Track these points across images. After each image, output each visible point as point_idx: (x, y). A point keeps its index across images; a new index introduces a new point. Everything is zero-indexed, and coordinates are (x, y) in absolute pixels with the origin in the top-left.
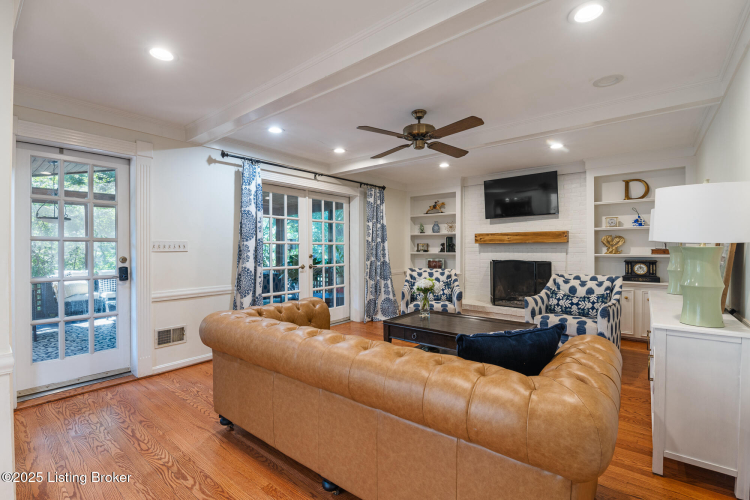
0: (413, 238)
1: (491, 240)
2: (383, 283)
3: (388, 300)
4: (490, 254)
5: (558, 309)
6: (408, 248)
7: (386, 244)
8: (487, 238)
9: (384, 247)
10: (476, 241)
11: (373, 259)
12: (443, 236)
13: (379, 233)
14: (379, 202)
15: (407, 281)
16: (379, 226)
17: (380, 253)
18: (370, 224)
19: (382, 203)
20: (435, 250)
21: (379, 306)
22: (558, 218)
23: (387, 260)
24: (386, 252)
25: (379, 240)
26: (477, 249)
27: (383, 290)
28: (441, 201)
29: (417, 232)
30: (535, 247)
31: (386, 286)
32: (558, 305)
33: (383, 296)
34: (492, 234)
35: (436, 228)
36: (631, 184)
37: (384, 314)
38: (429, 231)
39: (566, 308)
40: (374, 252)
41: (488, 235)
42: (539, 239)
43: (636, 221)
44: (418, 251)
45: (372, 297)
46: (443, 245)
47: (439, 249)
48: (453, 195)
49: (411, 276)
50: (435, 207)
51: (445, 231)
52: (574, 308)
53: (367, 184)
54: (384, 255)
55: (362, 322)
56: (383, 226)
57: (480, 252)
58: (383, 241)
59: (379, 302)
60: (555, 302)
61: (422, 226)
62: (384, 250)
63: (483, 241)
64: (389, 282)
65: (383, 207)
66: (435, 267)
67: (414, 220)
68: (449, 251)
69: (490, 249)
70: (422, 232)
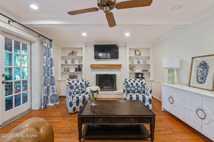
0: (62, 65)
1: (97, 67)
2: (51, 87)
3: (54, 95)
4: (95, 72)
5: (131, 91)
6: (60, 70)
7: (53, 68)
8: (95, 66)
9: (51, 69)
10: (91, 67)
11: (46, 75)
12: (76, 65)
13: (50, 62)
14: (49, 47)
15: (67, 85)
16: (49, 58)
17: (50, 72)
18: (45, 57)
19: (51, 47)
20: (72, 70)
21: (49, 99)
22: (118, 60)
23: (54, 75)
24: (53, 72)
25: (49, 66)
26: (91, 70)
27: (51, 90)
28: (75, 51)
29: (64, 63)
30: (111, 69)
31: (53, 88)
32: (131, 90)
33: (51, 93)
34: (97, 65)
35: (73, 61)
36: (136, 51)
37: (52, 102)
38: (69, 62)
39: (134, 91)
40: (47, 72)
41: (95, 65)
42: (113, 67)
43: (138, 62)
44: (64, 71)
45: (45, 95)
46: (76, 68)
47: (75, 70)
48: (82, 49)
49: (69, 83)
50: (72, 53)
51: (77, 62)
52: (136, 90)
53: (43, 36)
54: (52, 73)
55: (40, 109)
56: (51, 59)
57: (92, 71)
58: (52, 66)
59: (49, 97)
60: (130, 89)
61: (66, 60)
62: (52, 70)
63: (93, 67)
64: (54, 86)
65: (51, 50)
66: (73, 78)
67: (62, 58)
68: (79, 71)
69: (95, 70)
70: (66, 63)
